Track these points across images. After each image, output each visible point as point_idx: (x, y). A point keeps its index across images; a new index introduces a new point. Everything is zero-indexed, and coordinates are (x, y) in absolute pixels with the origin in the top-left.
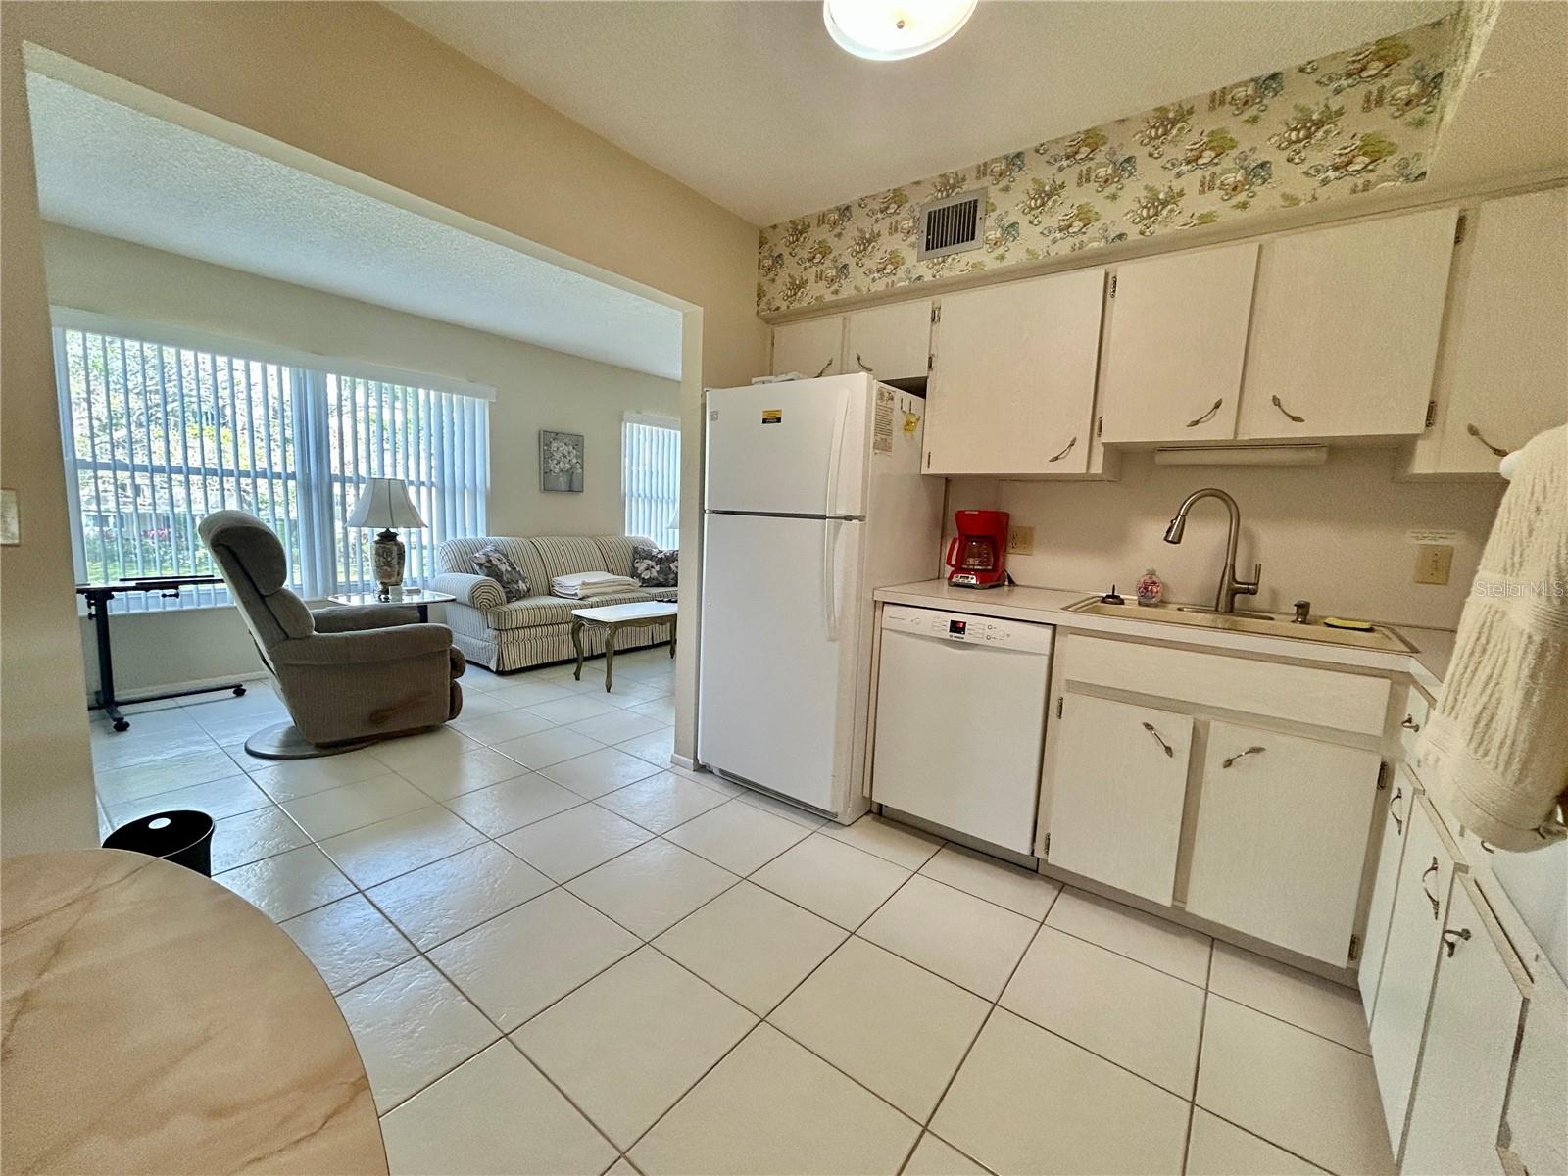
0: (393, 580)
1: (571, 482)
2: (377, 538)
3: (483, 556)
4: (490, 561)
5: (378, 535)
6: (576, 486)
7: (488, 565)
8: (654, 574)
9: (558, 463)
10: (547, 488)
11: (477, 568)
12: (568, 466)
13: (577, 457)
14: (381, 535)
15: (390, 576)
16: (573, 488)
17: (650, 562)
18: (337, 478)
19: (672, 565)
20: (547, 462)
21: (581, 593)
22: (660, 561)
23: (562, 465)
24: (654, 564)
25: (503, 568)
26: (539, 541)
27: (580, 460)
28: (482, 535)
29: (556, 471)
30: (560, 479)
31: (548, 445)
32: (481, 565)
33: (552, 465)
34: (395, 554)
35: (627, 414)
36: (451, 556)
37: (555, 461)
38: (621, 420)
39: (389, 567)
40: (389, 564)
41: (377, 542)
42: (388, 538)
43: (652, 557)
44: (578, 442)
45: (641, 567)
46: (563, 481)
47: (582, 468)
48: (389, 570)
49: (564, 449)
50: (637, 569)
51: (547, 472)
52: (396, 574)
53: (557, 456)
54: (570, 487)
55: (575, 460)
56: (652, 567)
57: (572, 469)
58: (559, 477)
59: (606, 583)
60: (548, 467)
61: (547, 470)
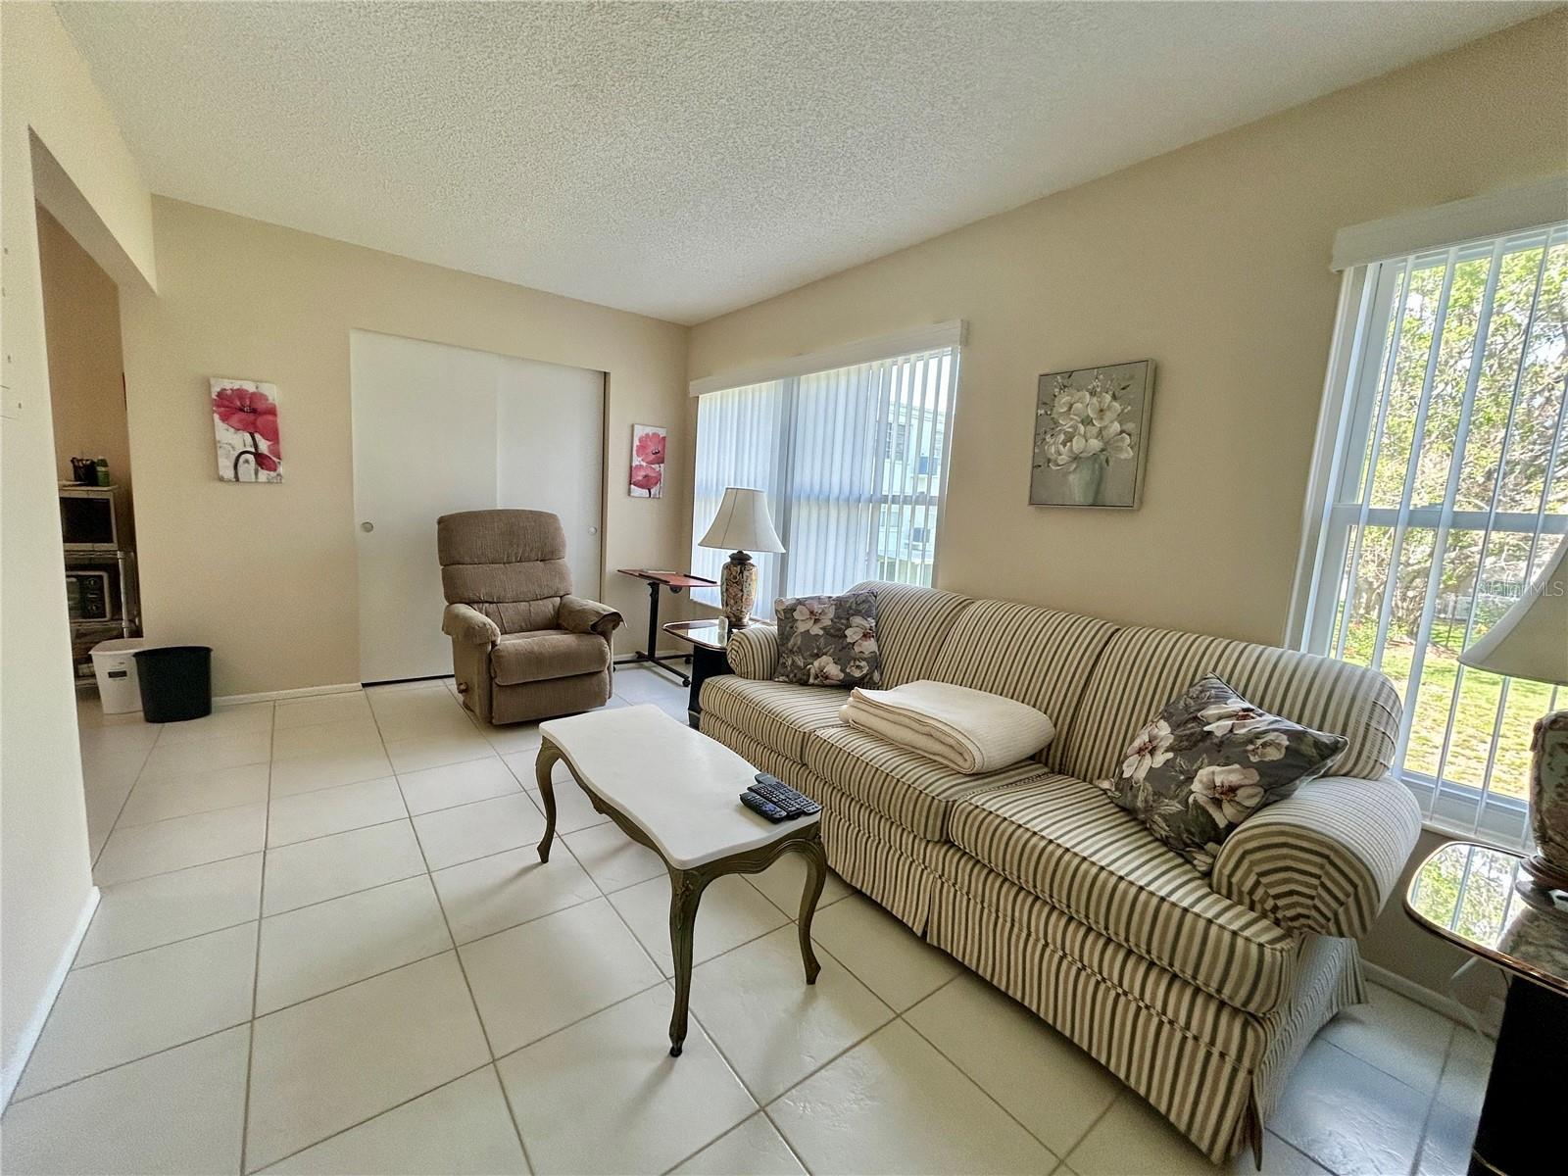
1: (1097, 482)
9: (1069, 439)
10: (1040, 499)
12: (1095, 444)
14: (733, 557)
16: (1104, 497)
20: (1042, 442)
23: (1077, 444)
29: (1063, 459)
30: (1071, 477)
31: (1049, 401)
33: (1054, 447)
37: (1062, 437)
46: (1077, 485)
49: (1086, 407)
51: (1040, 465)
53: (1066, 425)
54: (1097, 492)
57: (1103, 450)
58: (1066, 475)
59: (900, 714)
60: (1043, 451)
61: (1041, 461)
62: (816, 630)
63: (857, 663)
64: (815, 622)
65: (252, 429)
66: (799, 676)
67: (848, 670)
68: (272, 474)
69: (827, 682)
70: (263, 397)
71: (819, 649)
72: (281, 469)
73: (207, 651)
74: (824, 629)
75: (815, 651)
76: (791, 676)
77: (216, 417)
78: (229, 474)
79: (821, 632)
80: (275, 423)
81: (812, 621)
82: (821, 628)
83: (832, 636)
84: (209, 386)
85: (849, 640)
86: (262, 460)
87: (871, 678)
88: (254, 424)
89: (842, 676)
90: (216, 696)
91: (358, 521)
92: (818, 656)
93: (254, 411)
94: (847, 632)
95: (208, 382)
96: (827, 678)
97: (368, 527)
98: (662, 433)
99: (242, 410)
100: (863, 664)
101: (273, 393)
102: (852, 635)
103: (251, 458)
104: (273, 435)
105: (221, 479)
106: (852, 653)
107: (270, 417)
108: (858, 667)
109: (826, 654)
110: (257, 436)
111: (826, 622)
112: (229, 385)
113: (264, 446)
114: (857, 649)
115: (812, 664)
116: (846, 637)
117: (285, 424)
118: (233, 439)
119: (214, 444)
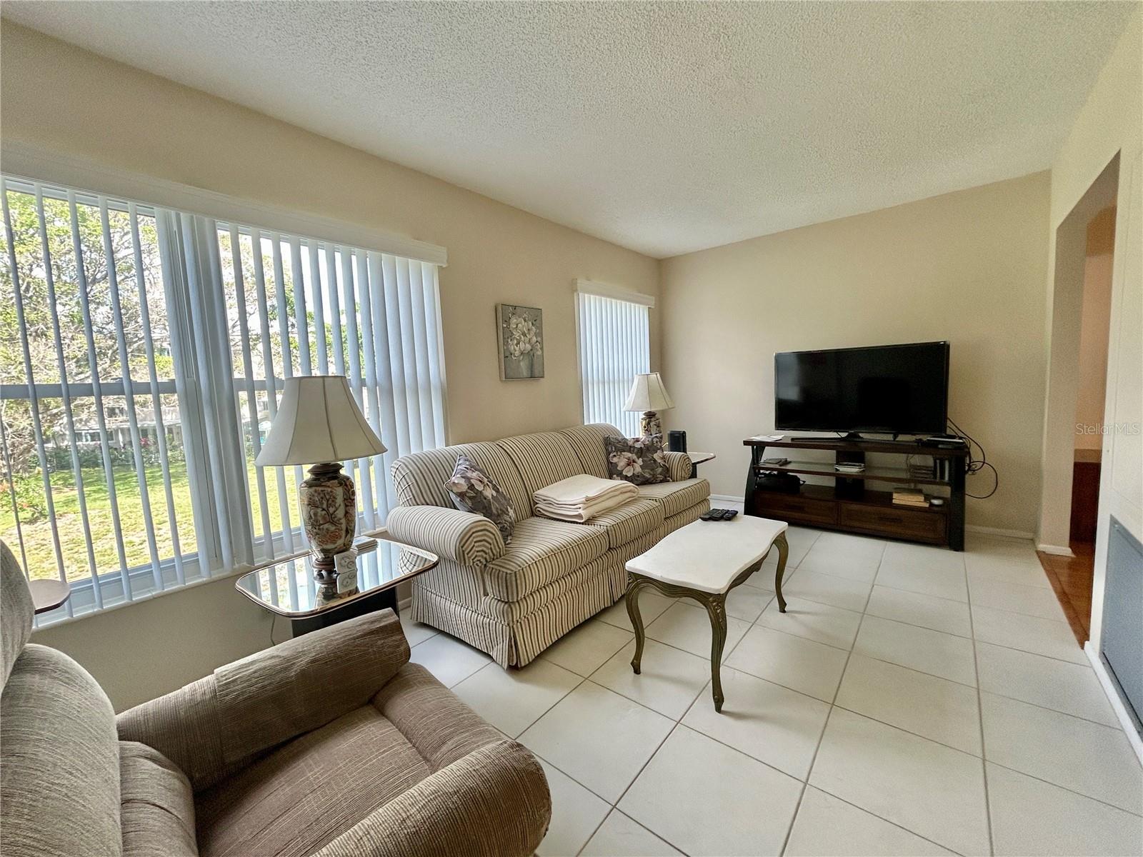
0: (340, 542)
1: (531, 367)
2: (307, 476)
3: (462, 481)
4: (471, 487)
5: (309, 471)
6: (537, 373)
7: (472, 494)
8: (638, 469)
9: (518, 343)
10: (509, 375)
11: (456, 500)
12: (528, 347)
13: (536, 335)
14: (314, 471)
15: (334, 537)
16: (534, 375)
17: (630, 455)
18: (241, 385)
19: (655, 456)
20: (505, 343)
21: (585, 514)
22: (640, 453)
23: (522, 345)
24: (635, 457)
25: (489, 493)
26: (509, 444)
27: (539, 339)
28: (440, 446)
29: (517, 353)
30: (521, 364)
31: (507, 321)
32: (461, 495)
33: (512, 347)
34: (340, 500)
35: (581, 283)
36: (411, 480)
37: (515, 342)
38: (573, 289)
39: (333, 523)
40: (332, 519)
41: (309, 484)
42: (327, 475)
43: (630, 449)
44: (535, 316)
45: (621, 461)
46: (524, 366)
47: (542, 349)
48: (333, 528)
49: (523, 326)
50: (616, 465)
51: (507, 357)
52: (343, 533)
53: (517, 335)
54: (531, 374)
55: (534, 339)
56: (634, 461)
57: (531, 350)
58: (519, 361)
59: (608, 493)
60: (508, 349)
61: (508, 354)
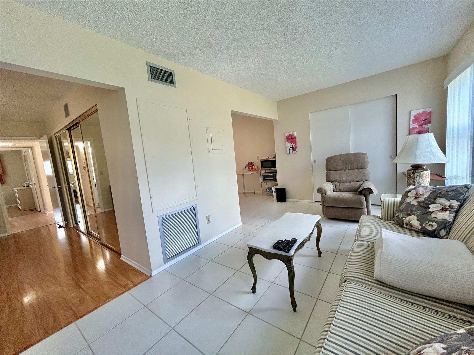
62: (414, 202)
63: (431, 223)
64: (415, 199)
65: (292, 142)
66: (399, 222)
67: (424, 225)
68: (295, 151)
69: (412, 228)
70: (293, 135)
71: (411, 211)
72: (297, 150)
73: (285, 189)
74: (418, 202)
75: (409, 212)
76: (396, 221)
77: (286, 141)
78: (288, 153)
79: (416, 204)
80: (295, 140)
81: (414, 198)
82: (417, 202)
83: (421, 206)
84: (285, 135)
85: (430, 210)
86: (294, 149)
87: (438, 233)
88: (292, 141)
89: (420, 227)
90: (287, 199)
91: (313, 160)
92: (410, 215)
93: (292, 138)
94: (431, 206)
95: (285, 134)
96: (412, 226)
97: (315, 161)
98: (428, 110)
99: (290, 139)
100: (434, 224)
101: (295, 134)
102: (433, 208)
103: (292, 148)
104: (295, 143)
105: (287, 154)
106: (429, 217)
107: (295, 139)
108: (430, 225)
109: (414, 215)
110: (293, 144)
111: (421, 199)
112: (288, 134)
113: (294, 145)
114: (433, 215)
115: (405, 218)
116: (429, 208)
117: (297, 140)
118: (289, 145)
119: (286, 147)
